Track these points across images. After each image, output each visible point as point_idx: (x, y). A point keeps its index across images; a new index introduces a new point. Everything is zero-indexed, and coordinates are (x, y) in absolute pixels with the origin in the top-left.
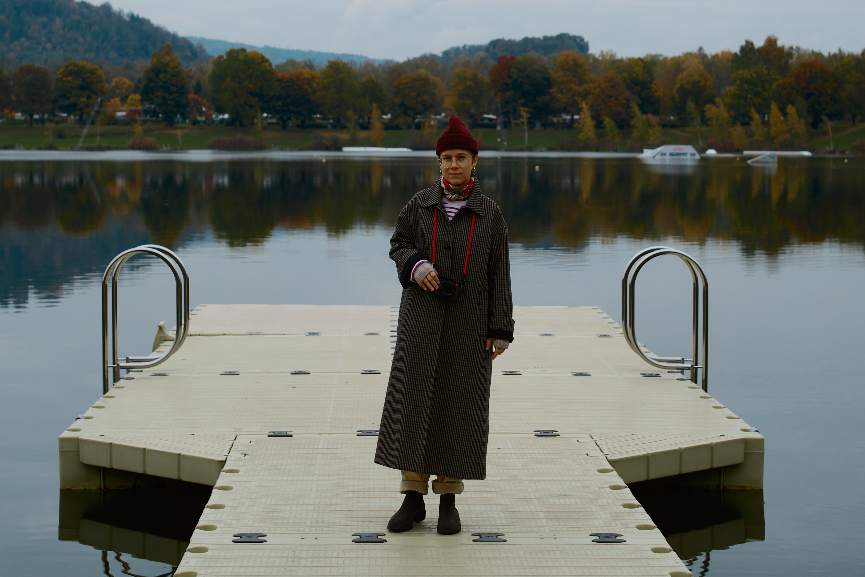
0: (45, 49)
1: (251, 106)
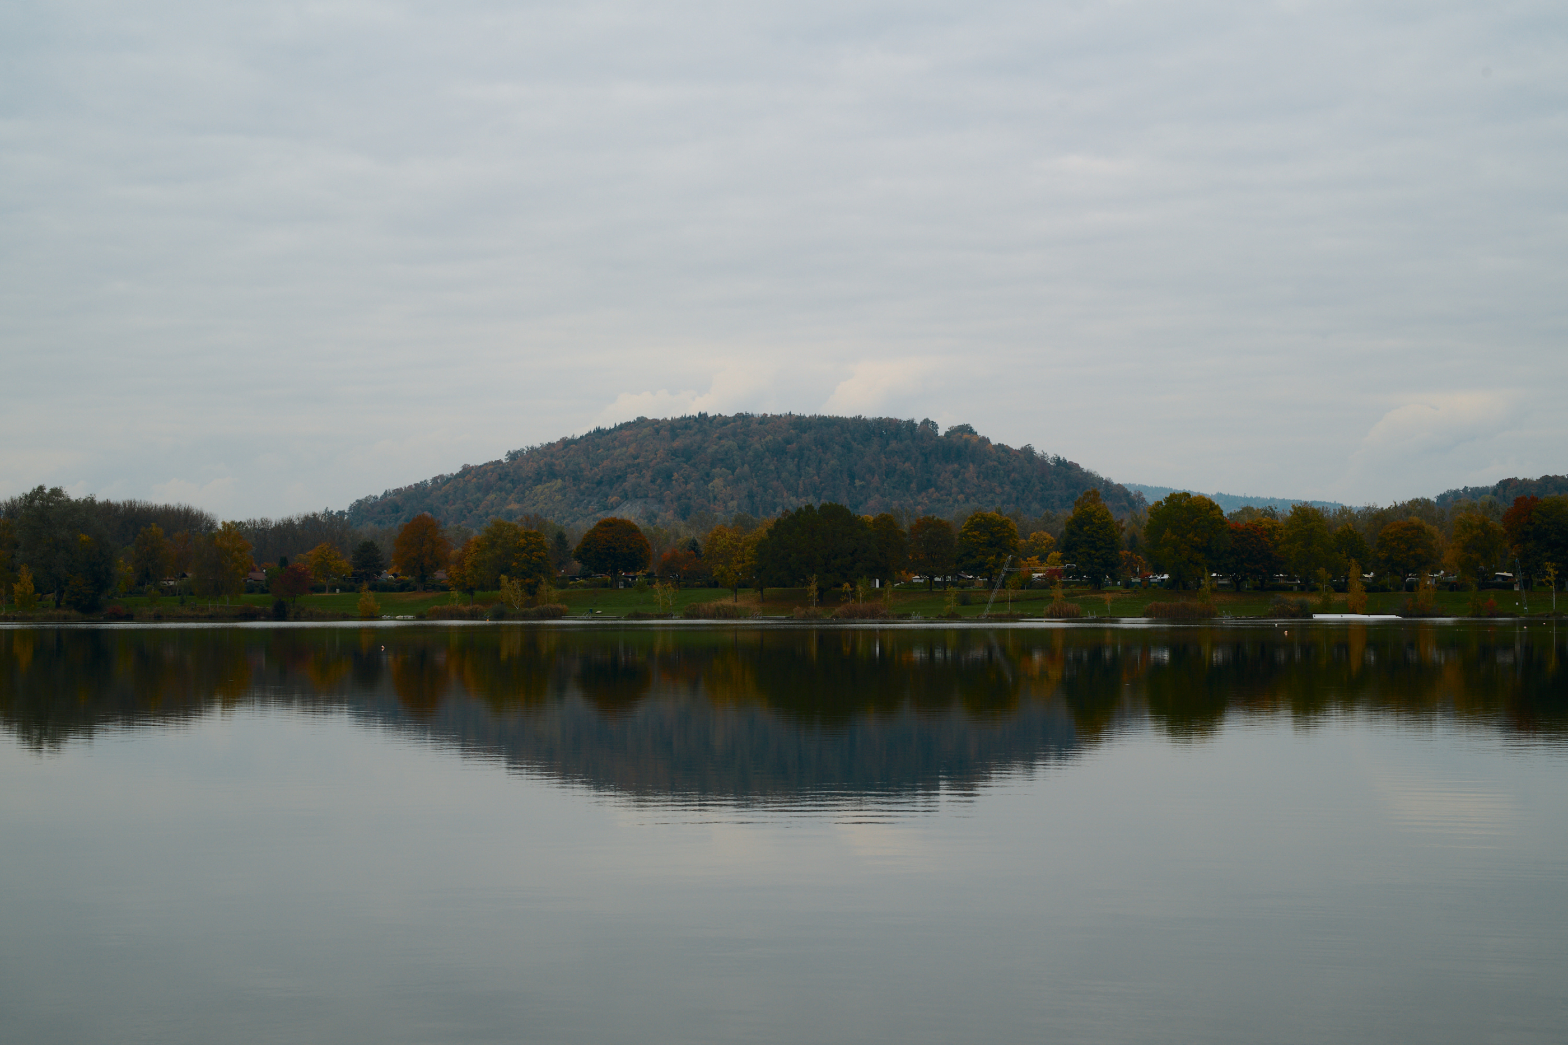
1: (1197, 564)
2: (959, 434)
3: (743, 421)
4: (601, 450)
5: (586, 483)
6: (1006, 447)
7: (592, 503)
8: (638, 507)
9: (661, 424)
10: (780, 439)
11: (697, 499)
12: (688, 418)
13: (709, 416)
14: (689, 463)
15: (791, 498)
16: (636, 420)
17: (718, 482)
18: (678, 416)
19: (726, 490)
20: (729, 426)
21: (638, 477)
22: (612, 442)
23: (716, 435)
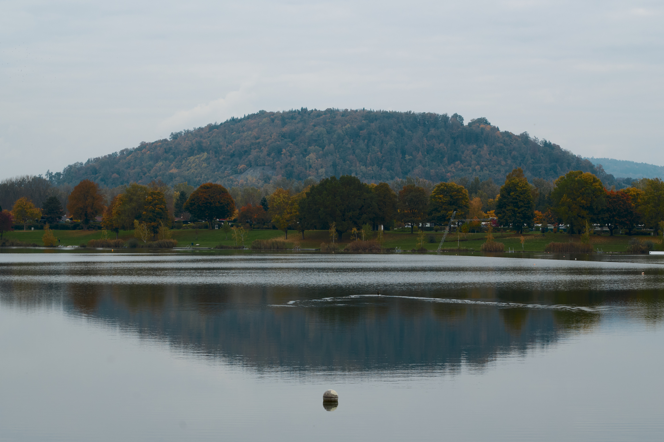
0: (474, 170)
1: (583, 217)
2: (478, 124)
3: (331, 114)
4: (235, 133)
5: (223, 156)
6: (510, 134)
7: (228, 169)
8: (258, 172)
9: (275, 115)
10: (355, 126)
11: (298, 167)
12: (294, 111)
13: (308, 110)
14: (293, 142)
15: (362, 167)
16: (258, 112)
17: (312, 156)
18: (287, 110)
19: (318, 161)
20: (321, 117)
21: (259, 152)
22: (242, 128)
23: (313, 123)
